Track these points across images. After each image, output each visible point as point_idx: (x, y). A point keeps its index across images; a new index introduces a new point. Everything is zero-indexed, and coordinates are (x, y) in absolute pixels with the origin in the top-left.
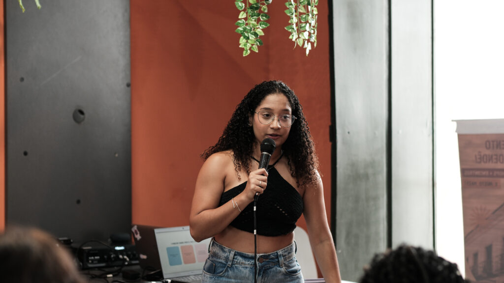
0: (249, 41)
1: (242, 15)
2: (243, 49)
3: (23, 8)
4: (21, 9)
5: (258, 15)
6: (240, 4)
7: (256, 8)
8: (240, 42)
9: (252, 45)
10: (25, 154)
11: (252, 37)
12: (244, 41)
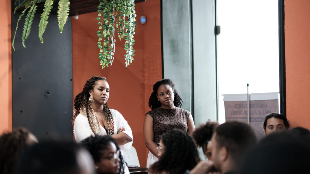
0: (104, 62)
1: (101, 51)
2: (102, 66)
3: (14, 49)
4: (14, 50)
5: (108, 51)
6: (100, 46)
7: (107, 48)
8: (101, 63)
9: (106, 64)
10: (21, 112)
11: (105, 60)
12: (102, 62)
